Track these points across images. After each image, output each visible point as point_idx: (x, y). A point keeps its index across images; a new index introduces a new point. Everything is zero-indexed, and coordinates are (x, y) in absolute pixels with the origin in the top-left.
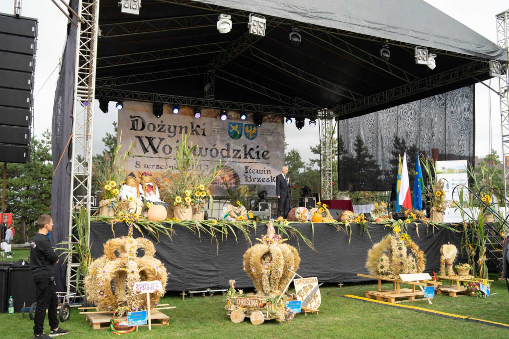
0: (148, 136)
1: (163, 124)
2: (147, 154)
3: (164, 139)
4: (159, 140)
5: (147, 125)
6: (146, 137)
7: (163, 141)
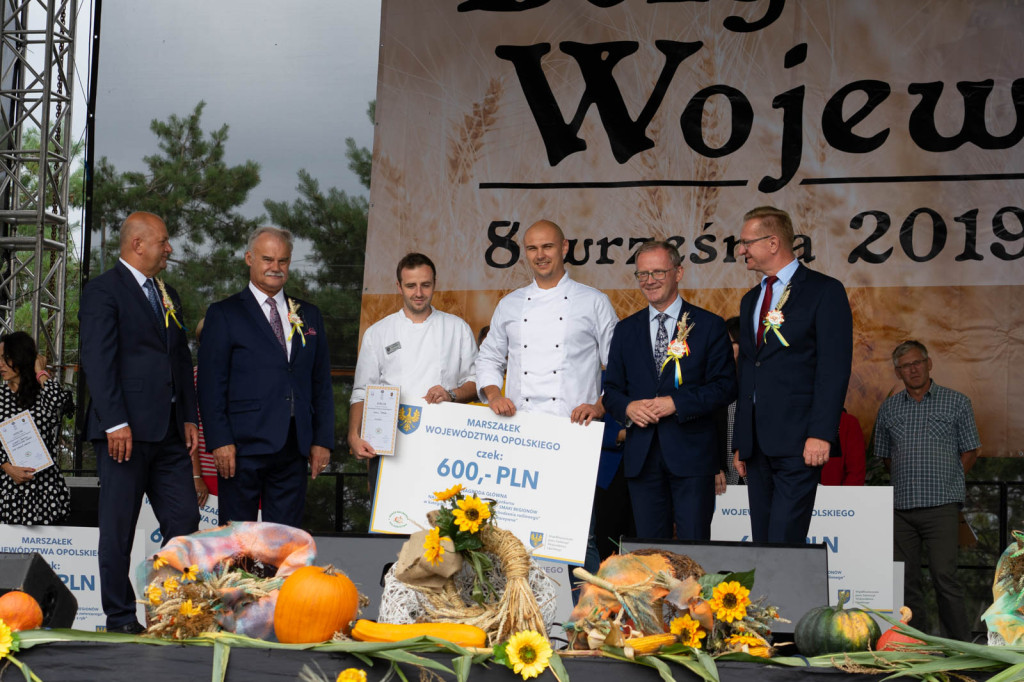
0: (579, 38)
2: (573, 166)
3: (696, 47)
4: (660, 60)
6: (568, 47)
7: (690, 63)
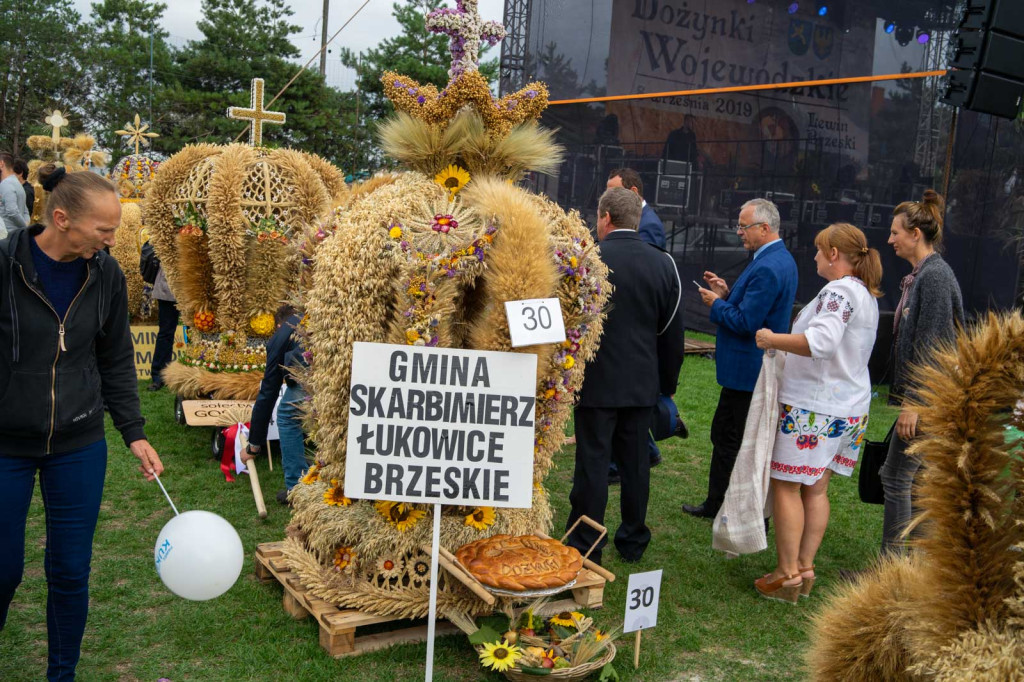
0: (660, 33)
1: (687, 9)
3: (685, 42)
4: (677, 44)
5: (660, 8)
6: (658, 35)
